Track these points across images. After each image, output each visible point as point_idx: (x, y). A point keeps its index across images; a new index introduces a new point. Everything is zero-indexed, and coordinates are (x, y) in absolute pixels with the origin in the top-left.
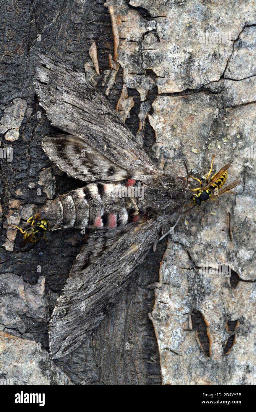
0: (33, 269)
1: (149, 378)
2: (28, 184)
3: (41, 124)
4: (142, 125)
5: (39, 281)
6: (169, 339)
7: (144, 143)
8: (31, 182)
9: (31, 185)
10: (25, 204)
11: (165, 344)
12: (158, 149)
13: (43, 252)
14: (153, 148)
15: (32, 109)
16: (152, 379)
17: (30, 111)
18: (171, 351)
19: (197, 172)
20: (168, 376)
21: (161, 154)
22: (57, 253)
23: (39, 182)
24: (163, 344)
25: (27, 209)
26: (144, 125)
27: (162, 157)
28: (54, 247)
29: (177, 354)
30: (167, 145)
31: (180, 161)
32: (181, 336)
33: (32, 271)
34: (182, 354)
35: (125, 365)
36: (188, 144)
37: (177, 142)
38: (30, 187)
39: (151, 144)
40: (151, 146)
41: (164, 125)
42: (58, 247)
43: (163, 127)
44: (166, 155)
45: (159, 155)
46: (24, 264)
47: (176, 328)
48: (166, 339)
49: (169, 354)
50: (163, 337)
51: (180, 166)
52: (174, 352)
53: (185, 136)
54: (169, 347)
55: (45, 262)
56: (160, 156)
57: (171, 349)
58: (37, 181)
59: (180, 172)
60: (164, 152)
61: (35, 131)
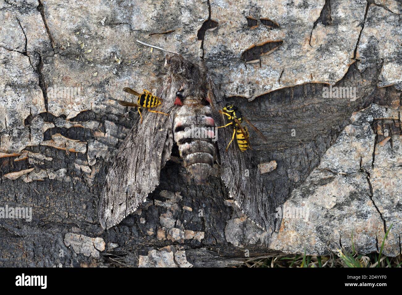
0: (219, 212)
1: (308, 95)
2: (142, 224)
3: (85, 218)
4: (76, 124)
5: (229, 205)
6: (270, 80)
7: (93, 120)
8: (139, 221)
9: (143, 221)
10: (160, 225)
11: (275, 83)
12: (98, 107)
13: (202, 204)
14: (97, 112)
15: (73, 228)
16: (308, 92)
17: (74, 229)
18: (281, 77)
19: (116, 69)
20: (304, 78)
21: (102, 104)
22: (202, 191)
23: (139, 214)
24: (275, 85)
25: (165, 223)
26: (77, 122)
27: (105, 103)
28: (196, 194)
29: (283, 72)
30: (93, 99)
31: (107, 86)
32: (266, 69)
33: (220, 212)
34: (282, 67)
35: (298, 118)
36: (90, 80)
37: (89, 90)
38: (144, 222)
39: (94, 114)
40: (95, 114)
41: (75, 104)
42: (196, 191)
43: (77, 104)
44: (102, 99)
45: (102, 106)
46: (215, 220)
47: (260, 75)
48: (271, 83)
49: (283, 78)
50: (269, 85)
51: (111, 85)
52: (281, 75)
53: (83, 84)
54: (277, 79)
55: (211, 201)
56: (104, 104)
57: (279, 77)
58: (138, 216)
59: (117, 85)
60: (100, 101)
61: (92, 222)
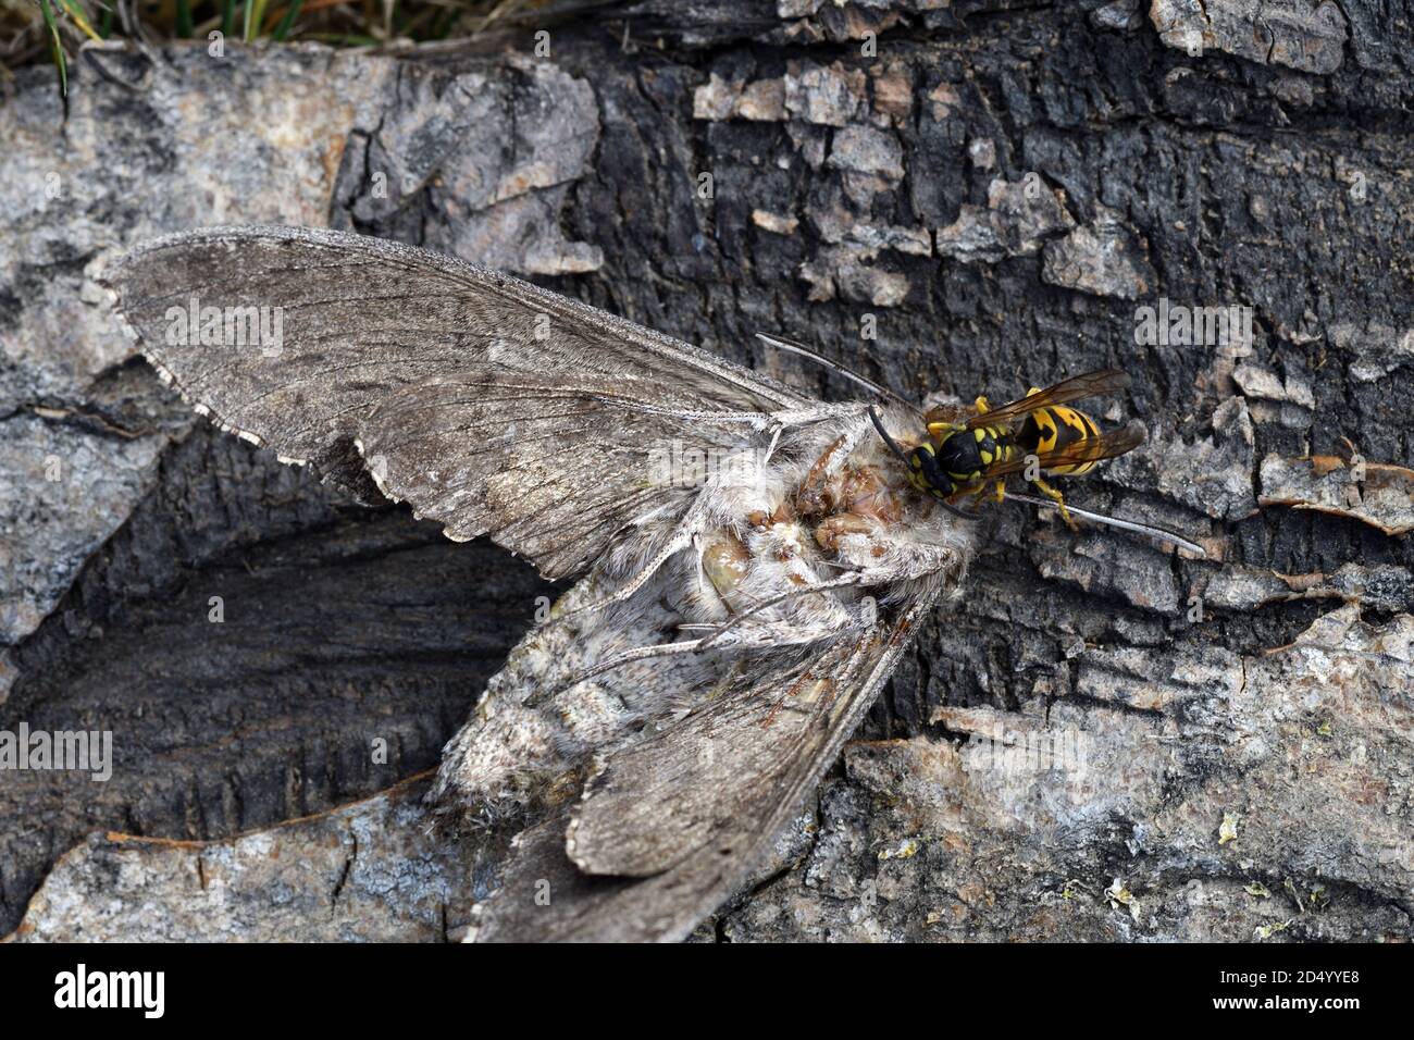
0: (629, 216)
1: (219, 787)
2: (985, 137)
3: (1254, 157)
4: (1312, 584)
5: (582, 246)
6: (399, 849)
7: (1235, 612)
8: (999, 149)
9: (982, 150)
10: (899, 135)
11: (375, 835)
12: (1214, 673)
13: (707, 251)
14: (1219, 650)
15: (1310, 102)
16: (219, 797)
17: (1305, 92)
18: (348, 864)
19: (1134, 851)
20: (238, 867)
21: (1196, 687)
22: (710, 309)
23: (1003, 184)
24: (373, 828)
25: (879, 147)
26: (1311, 592)
27: (1181, 694)
28: (736, 293)
29: (337, 892)
30: (1234, 706)
31: (1172, 770)
32: (415, 898)
33: (623, 214)
34: (341, 914)
35: (266, 677)
36: (1255, 793)
37: (1256, 747)
38: (976, 148)
39: (1232, 641)
40: (1226, 645)
41: (1323, 679)
42: (738, 311)
43: (1314, 679)
44: (1194, 708)
45: (1191, 679)
46: (649, 180)
47: (447, 873)
48: (394, 837)
49: (335, 858)
50: (403, 823)
51: (1155, 775)
52: (344, 877)
53: (1289, 774)
54: (362, 855)
55: (667, 267)
56: (1185, 685)
57: (352, 867)
58: (1006, 177)
59: (1127, 779)
60: (1204, 699)
61: (1220, 137)
